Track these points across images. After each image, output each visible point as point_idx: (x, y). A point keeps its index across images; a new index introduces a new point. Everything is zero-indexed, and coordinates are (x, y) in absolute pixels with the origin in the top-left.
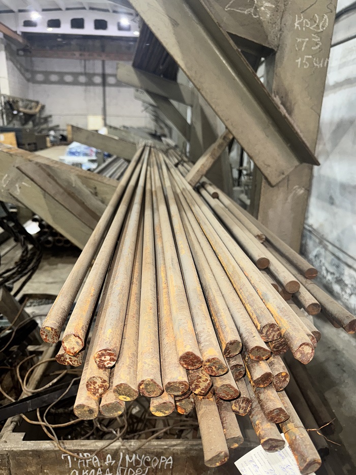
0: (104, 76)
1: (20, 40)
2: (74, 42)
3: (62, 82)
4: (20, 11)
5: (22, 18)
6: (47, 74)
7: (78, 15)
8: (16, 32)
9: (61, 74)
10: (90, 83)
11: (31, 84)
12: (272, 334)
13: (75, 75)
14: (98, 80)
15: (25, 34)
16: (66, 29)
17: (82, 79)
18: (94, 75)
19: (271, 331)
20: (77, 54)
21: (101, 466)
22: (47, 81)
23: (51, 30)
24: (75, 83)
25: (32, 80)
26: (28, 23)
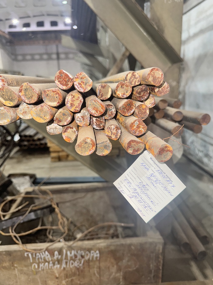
0: (58, 54)
1: (7, 36)
2: (39, 36)
3: (33, 59)
4: (7, 20)
5: (8, 23)
6: (24, 55)
7: (40, 19)
8: (4, 32)
9: (32, 55)
10: (50, 59)
11: (15, 63)
12: (134, 81)
13: (41, 55)
14: (54, 56)
15: (10, 33)
16: (34, 28)
17: (45, 57)
18: (52, 54)
19: (133, 79)
20: (41, 42)
21: (52, 260)
22: (24, 60)
23: (25, 29)
24: (41, 59)
25: (15, 59)
26: (11, 26)
